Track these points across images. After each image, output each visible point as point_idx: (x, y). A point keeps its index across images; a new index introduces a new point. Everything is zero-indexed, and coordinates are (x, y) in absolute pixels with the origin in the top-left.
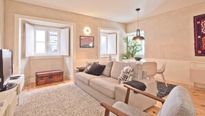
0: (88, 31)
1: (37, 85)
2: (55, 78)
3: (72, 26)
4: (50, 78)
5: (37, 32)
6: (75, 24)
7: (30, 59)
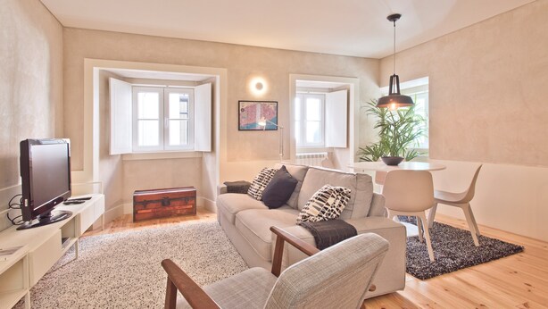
0: (259, 86)
1: (135, 220)
2: (177, 206)
3: (218, 77)
4: (163, 205)
5: (141, 95)
6: (225, 70)
7: (124, 160)
